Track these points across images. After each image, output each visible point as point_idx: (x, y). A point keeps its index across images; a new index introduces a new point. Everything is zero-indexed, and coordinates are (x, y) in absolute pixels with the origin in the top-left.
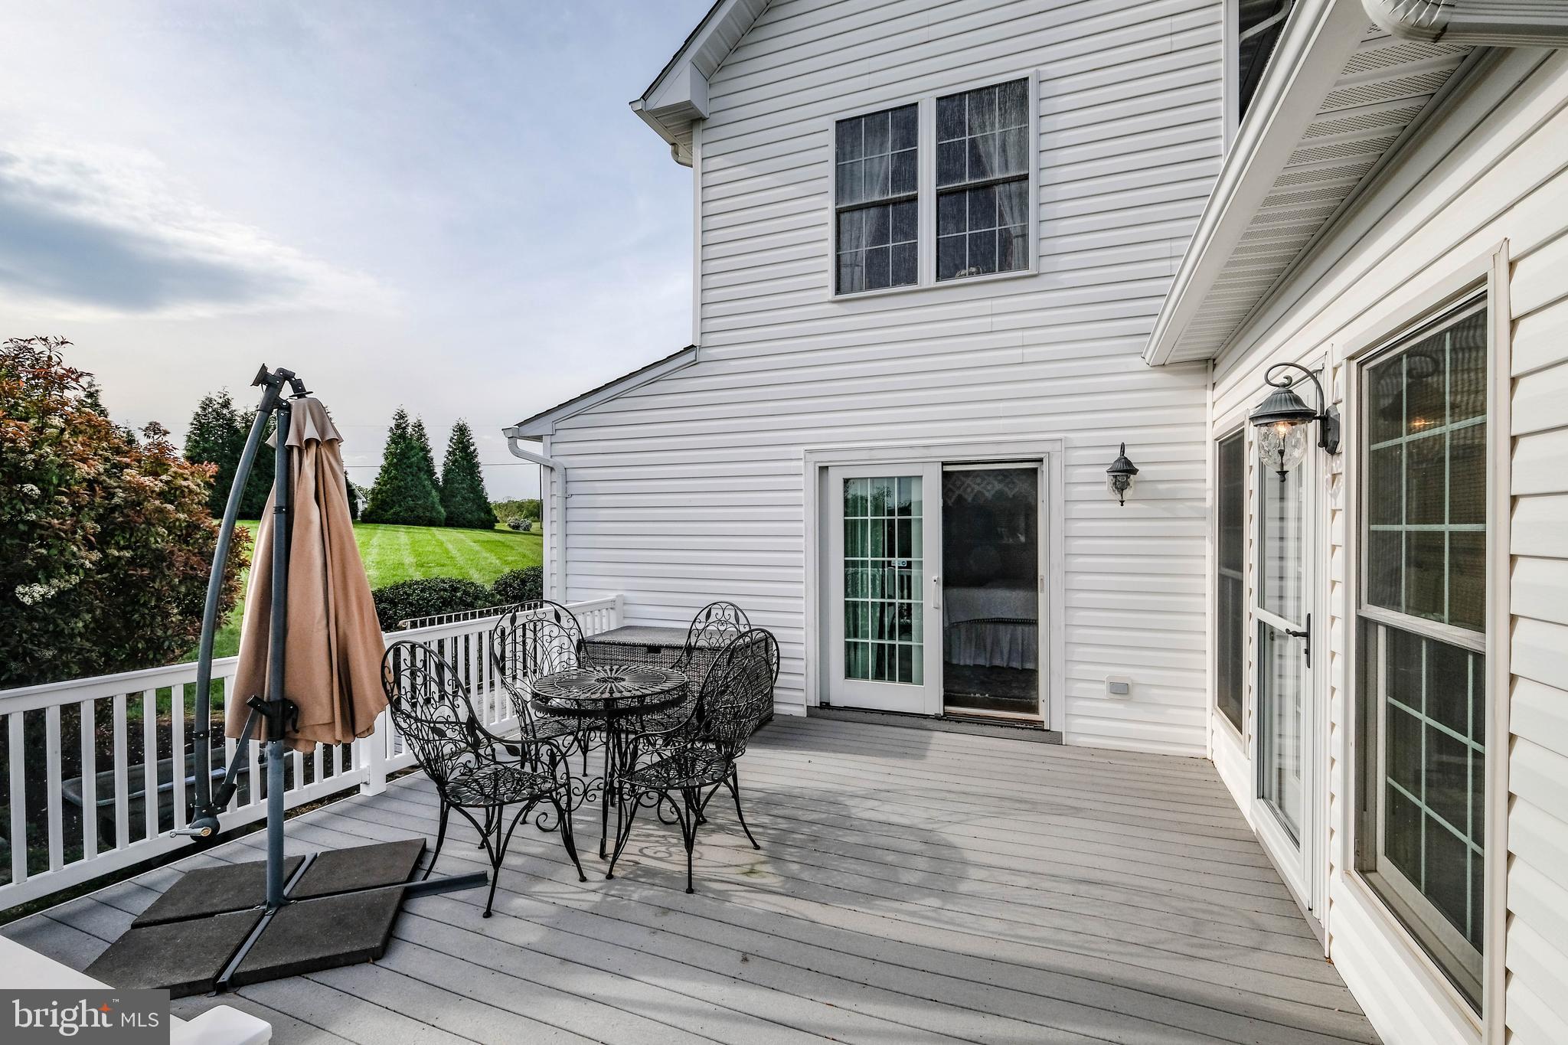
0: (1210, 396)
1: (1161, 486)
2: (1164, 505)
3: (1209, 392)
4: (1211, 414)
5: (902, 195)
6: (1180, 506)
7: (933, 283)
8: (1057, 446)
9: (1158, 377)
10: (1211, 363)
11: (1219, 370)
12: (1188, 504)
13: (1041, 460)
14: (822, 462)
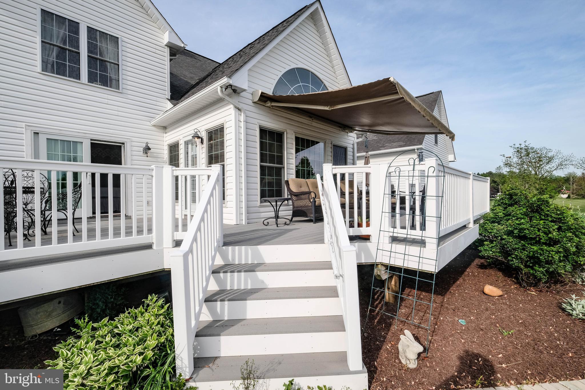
0: (165, 135)
1: (155, 154)
2: (155, 158)
3: (165, 134)
4: (165, 139)
5: (73, 49)
6: (159, 159)
7: (86, 82)
8: (129, 140)
9: (154, 128)
10: (165, 128)
11: (167, 130)
12: (161, 159)
13: (123, 144)
14: (35, 131)
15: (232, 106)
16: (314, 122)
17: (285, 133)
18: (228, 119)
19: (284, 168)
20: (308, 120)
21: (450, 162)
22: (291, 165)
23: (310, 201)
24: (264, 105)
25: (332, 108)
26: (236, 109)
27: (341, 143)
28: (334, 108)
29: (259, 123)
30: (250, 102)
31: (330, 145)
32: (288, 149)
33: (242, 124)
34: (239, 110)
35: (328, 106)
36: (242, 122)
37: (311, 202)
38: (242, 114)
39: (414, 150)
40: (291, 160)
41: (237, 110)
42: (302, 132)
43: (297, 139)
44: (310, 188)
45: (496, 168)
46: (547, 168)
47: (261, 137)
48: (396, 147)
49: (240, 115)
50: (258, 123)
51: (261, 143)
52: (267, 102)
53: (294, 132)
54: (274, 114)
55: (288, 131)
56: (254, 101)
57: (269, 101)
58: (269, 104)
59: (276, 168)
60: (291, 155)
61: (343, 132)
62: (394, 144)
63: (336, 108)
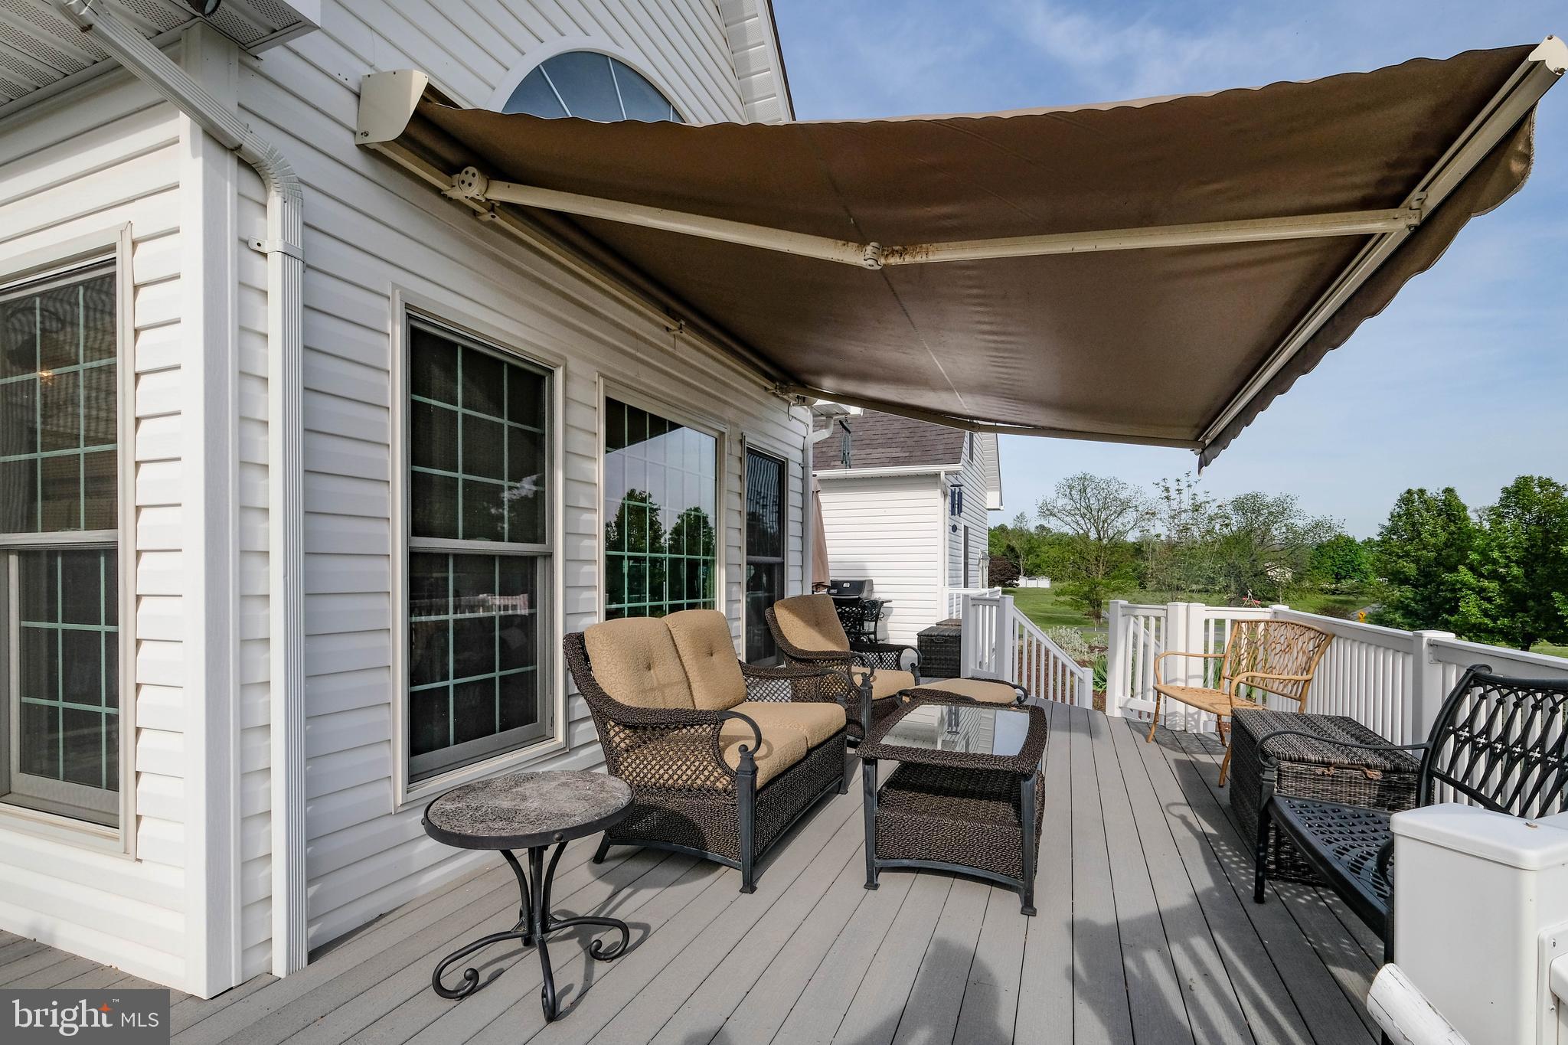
15: (181, 125)
16: (683, 339)
17: (559, 374)
18: (144, 217)
19: (549, 556)
20: (658, 325)
21: (989, 510)
22: (586, 542)
23: (721, 763)
24: (438, 192)
25: (894, 260)
26: (216, 152)
27: (778, 445)
28: (908, 260)
29: (404, 292)
30: (345, 146)
31: (737, 450)
32: (571, 457)
33: (272, 274)
34: (250, 165)
35: (863, 243)
36: (276, 261)
37: (727, 770)
38: (275, 202)
39: (937, 475)
40: (586, 516)
41: (230, 164)
42: (632, 379)
43: (613, 408)
44: (684, 659)
45: (1015, 517)
46: (1118, 524)
47: (417, 382)
48: (883, 464)
49: (253, 211)
50: (395, 286)
51: (419, 419)
52: (463, 176)
53: (601, 375)
54: (496, 258)
55: (574, 365)
56: (373, 140)
57: (472, 169)
58: (472, 188)
59: (506, 559)
60: (587, 489)
61: (774, 399)
62: (876, 453)
63: (920, 259)
